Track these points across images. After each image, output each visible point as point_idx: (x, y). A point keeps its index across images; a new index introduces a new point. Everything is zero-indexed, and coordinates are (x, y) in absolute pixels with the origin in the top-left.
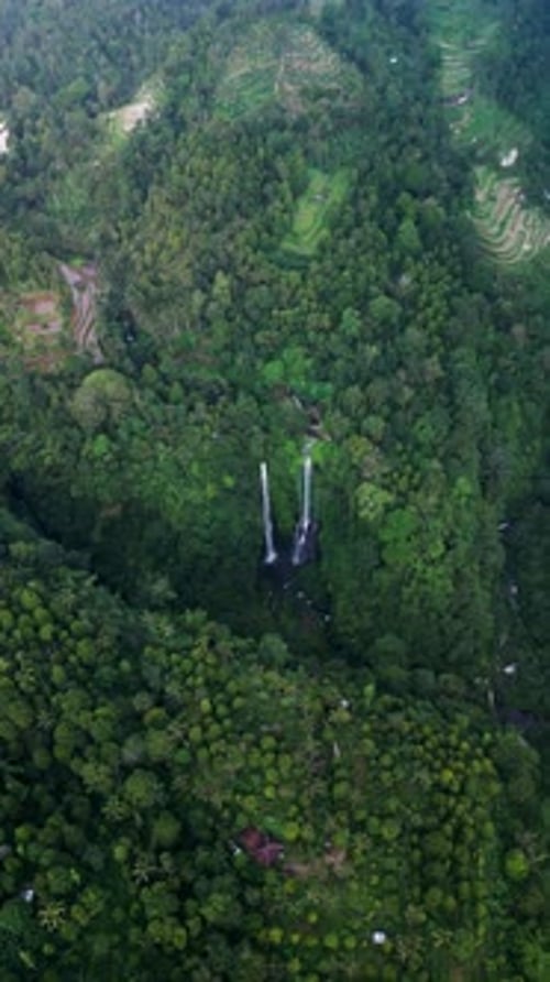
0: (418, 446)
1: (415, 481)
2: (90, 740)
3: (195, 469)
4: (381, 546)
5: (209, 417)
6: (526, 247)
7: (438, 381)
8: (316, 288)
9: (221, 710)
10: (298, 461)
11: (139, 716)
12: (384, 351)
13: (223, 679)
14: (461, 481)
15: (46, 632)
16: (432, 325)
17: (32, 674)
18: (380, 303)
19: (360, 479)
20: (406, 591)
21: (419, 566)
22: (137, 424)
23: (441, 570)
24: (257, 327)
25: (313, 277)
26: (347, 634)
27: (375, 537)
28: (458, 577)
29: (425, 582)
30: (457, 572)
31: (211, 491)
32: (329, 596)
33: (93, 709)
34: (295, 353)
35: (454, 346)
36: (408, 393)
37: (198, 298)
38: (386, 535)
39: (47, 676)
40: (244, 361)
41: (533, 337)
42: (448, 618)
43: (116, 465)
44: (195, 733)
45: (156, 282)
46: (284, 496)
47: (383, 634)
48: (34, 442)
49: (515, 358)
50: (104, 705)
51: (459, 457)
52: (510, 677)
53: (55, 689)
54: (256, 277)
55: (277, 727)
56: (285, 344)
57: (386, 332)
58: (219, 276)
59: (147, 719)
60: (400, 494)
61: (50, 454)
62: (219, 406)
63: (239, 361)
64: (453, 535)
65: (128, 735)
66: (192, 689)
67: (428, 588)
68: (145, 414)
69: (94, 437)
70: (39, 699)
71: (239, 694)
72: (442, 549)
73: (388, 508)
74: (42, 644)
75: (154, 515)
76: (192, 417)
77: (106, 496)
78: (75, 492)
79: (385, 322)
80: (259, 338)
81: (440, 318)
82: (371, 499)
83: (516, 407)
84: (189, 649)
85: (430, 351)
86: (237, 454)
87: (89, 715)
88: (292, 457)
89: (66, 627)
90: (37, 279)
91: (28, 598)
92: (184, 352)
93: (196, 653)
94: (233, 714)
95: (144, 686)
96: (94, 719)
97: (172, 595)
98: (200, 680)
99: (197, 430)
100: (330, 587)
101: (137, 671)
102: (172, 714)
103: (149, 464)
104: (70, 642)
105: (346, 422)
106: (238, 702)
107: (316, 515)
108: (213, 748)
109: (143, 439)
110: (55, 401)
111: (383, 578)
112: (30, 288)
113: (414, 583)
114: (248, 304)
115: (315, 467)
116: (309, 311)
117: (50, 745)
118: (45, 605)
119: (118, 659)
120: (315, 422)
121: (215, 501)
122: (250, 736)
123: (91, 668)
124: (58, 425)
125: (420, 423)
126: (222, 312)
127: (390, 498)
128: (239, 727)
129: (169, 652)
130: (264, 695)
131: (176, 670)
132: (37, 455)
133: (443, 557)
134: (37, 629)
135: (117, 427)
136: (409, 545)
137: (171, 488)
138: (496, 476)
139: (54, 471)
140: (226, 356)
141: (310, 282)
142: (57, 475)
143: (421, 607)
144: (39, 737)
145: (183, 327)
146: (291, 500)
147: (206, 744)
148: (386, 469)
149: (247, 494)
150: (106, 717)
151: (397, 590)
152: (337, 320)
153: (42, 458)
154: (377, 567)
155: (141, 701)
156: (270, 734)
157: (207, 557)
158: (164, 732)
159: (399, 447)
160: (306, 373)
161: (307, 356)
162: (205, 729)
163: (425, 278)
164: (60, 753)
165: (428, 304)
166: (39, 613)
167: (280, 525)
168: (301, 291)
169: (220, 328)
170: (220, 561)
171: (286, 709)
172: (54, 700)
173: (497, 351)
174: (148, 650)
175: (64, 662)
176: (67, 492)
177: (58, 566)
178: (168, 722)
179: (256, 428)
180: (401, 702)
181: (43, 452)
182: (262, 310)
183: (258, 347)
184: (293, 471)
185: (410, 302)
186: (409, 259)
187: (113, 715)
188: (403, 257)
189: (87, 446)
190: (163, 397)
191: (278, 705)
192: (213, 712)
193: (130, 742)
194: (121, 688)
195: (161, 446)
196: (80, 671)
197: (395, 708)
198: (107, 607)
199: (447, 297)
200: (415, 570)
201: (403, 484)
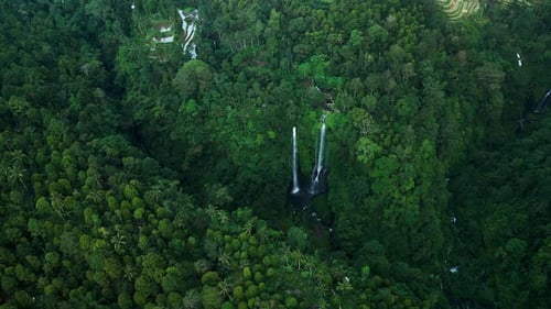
0: (397, 118)
1: (395, 140)
2: (161, 290)
3: (250, 124)
4: (370, 182)
5: (261, 93)
6: (464, 11)
7: (411, 79)
8: (334, 19)
9: (258, 275)
10: (317, 126)
11: (199, 276)
12: (376, 60)
13: (260, 255)
14: (426, 142)
15: (138, 213)
16: (408, 46)
17: (123, 240)
18: (375, 28)
19: (359, 135)
20: (387, 212)
21: (397, 195)
22: (215, 93)
23: (411, 199)
24: (295, 42)
25: (332, 13)
26: (344, 239)
27: (367, 175)
28: (421, 204)
29: (400, 206)
30: (421, 201)
31: (260, 139)
32: (333, 214)
33: (165, 268)
34: (318, 57)
35: (421, 59)
36: (392, 83)
37: (259, 26)
38: (375, 174)
39: (135, 243)
40: (286, 64)
41: (469, 61)
42: (414, 231)
43: (200, 120)
44: (238, 291)
45: (234, 18)
46: (306, 151)
47: (370, 239)
48: (149, 103)
49: (459, 72)
50: (173, 265)
51: (425, 127)
52: (454, 274)
53: (140, 252)
54: (296, 12)
55: (298, 292)
56: (312, 53)
57: (379, 47)
58: (273, 11)
59: (204, 278)
60: (385, 148)
61: (159, 110)
62: (269, 88)
63: (282, 63)
64: (419, 177)
65: (188, 288)
66: (238, 260)
67: (402, 210)
68: (221, 88)
69: (187, 100)
70: (126, 258)
71: (271, 266)
72: (412, 185)
73: (377, 156)
74: (134, 222)
75: (223, 155)
76: (251, 92)
77: (193, 141)
78: (173, 136)
79: (378, 40)
80: (296, 49)
81: (412, 43)
82: (366, 148)
83: (457, 105)
84: (237, 234)
85: (405, 61)
86: (277, 116)
87: (162, 271)
88: (313, 123)
89: (153, 212)
90: (162, 13)
91: (128, 190)
92: (248, 59)
93: (243, 235)
94: (266, 279)
95: (204, 255)
96: (165, 274)
97: (229, 199)
98: (244, 254)
99: (253, 100)
100: (334, 208)
101: (200, 246)
102: (223, 277)
103: (221, 120)
104: (155, 221)
105: (351, 99)
106: (270, 272)
107: (326, 164)
108: (250, 302)
109: (219, 104)
110: (165, 80)
111: (372, 202)
112: (157, 18)
113: (392, 206)
114: (290, 29)
115: (328, 130)
116: (328, 33)
117: (132, 292)
118: (141, 196)
119: (188, 236)
120: (329, 102)
121: (262, 146)
122: (277, 296)
123: (166, 240)
124: (165, 93)
125: (400, 101)
126: (274, 33)
127: (379, 149)
128: (270, 289)
129: (224, 234)
130: (289, 268)
131: (227, 246)
132: (151, 111)
133: (412, 190)
134: (132, 212)
135: (202, 97)
136: (391, 181)
137: (234, 136)
138: (446, 143)
139: (161, 121)
140: (274, 60)
141: (330, 16)
142: (163, 125)
143: (396, 223)
144: (125, 285)
145: (249, 44)
146: (310, 153)
147: (245, 300)
148: (377, 130)
149: (282, 145)
150: (173, 274)
151: (380, 210)
152: (346, 39)
153: (153, 113)
154: (367, 195)
155: (200, 265)
156: (294, 296)
157: (255, 183)
158: (215, 288)
159: (385, 118)
160: (326, 70)
161: (327, 60)
162: (245, 289)
163: (403, 20)
164: (138, 298)
165: (405, 34)
166: (135, 200)
167: (302, 170)
168: (325, 20)
169: (272, 45)
170: (264, 185)
171: (304, 279)
172: (138, 259)
173: (448, 66)
174: (209, 231)
175: (148, 234)
176: (168, 137)
177: (154, 175)
178: (218, 281)
179: (291, 102)
180: (387, 281)
181: (155, 109)
182: (300, 33)
183: (295, 55)
184: (313, 133)
185: (394, 32)
186: (393, 9)
187: (180, 274)
188: (389, 8)
189: (183, 106)
190: (233, 80)
191: (300, 277)
192: (252, 278)
193: (190, 293)
194: (186, 255)
195: (229, 108)
196: (159, 241)
197: (383, 285)
198: (184, 203)
199: (417, 32)
200: (393, 198)
201: (387, 141)
